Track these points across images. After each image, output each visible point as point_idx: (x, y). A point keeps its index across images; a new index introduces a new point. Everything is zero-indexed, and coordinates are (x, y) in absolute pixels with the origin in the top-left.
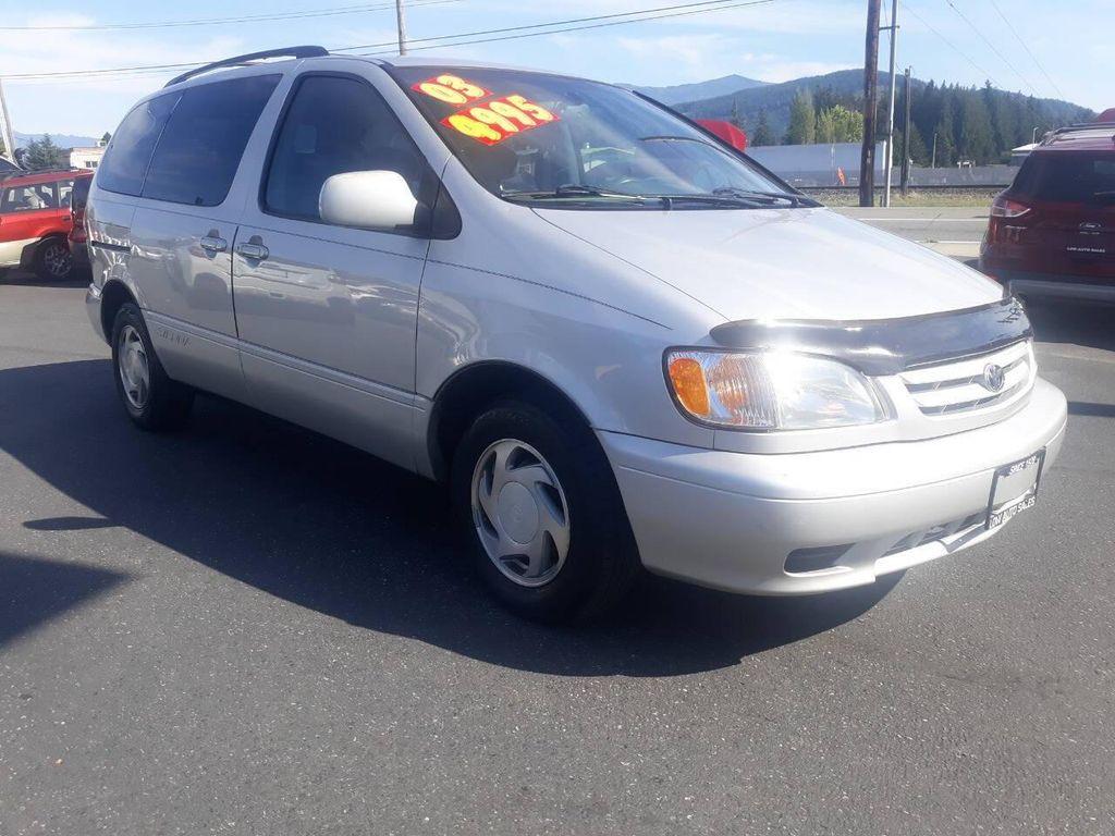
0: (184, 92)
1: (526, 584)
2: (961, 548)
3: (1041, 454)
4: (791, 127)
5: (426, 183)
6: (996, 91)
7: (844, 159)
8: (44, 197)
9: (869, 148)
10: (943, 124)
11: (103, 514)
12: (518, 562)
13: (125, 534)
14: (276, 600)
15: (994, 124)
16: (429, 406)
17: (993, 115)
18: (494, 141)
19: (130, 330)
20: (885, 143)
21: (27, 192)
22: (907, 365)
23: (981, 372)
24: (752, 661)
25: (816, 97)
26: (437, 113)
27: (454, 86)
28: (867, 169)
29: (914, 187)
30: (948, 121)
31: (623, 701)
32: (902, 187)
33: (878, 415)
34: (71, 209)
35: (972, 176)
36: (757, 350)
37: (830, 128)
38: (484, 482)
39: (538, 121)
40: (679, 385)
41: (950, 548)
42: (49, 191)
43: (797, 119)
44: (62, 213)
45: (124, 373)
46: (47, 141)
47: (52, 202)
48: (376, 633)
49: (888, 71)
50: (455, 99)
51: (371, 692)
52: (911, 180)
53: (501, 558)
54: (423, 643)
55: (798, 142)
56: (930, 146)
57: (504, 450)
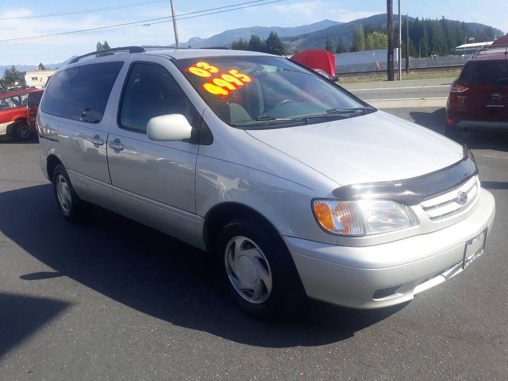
0: (79, 68)
1: (254, 302)
2: (451, 277)
3: (485, 231)
4: (354, 43)
5: (195, 119)
6: (447, 20)
7: (379, 57)
8: (15, 102)
9: (390, 53)
10: (423, 38)
11: (55, 269)
12: (249, 292)
13: (67, 280)
14: (139, 313)
15: (447, 36)
16: (203, 220)
17: (447, 32)
18: (226, 95)
19: (61, 177)
20: (398, 49)
21: (7, 100)
22: (423, 198)
23: (457, 197)
24: (359, 334)
25: (364, 28)
26: (198, 83)
27: (205, 68)
28: (390, 63)
29: (412, 69)
30: (426, 36)
31: (302, 360)
32: (406, 69)
33: (411, 223)
34: (28, 107)
35: (438, 61)
36: (354, 199)
37: (372, 42)
38: (230, 254)
39: (244, 83)
40: (319, 215)
41: (446, 278)
42: (17, 98)
43: (356, 39)
44: (24, 109)
45: (60, 196)
46: (13, 68)
47: (18, 103)
48: (186, 329)
49: (398, 14)
50: (206, 74)
51: (187, 361)
52: (411, 66)
53: (240, 290)
54: (208, 334)
55: (358, 50)
56: (417, 48)
57: (239, 241)
